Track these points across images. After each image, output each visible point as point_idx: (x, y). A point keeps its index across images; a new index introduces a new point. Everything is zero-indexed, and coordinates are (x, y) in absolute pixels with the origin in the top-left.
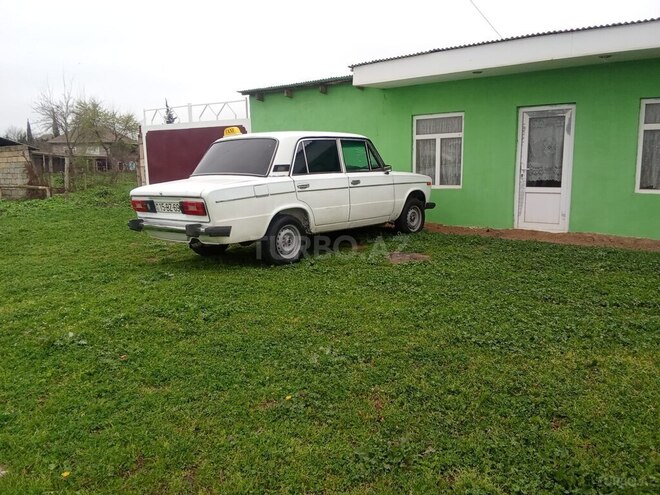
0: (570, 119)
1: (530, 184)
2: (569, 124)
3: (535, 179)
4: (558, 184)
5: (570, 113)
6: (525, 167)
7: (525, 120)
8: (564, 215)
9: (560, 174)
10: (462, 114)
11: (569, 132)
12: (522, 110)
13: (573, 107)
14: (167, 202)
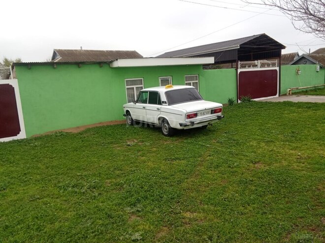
0: (170, 80)
10: (143, 79)
12: (159, 77)
13: (171, 77)
14: (204, 112)
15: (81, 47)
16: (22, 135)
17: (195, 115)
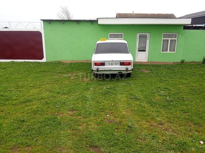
0: (148, 36)
1: (139, 51)
2: (148, 37)
3: (140, 50)
4: (145, 51)
5: (148, 35)
6: (138, 47)
7: (138, 36)
8: (147, 58)
9: (145, 49)
10: (123, 34)
11: (148, 39)
12: (138, 34)
13: (149, 34)
14: (112, 63)
15: (133, 12)
16: (44, 60)
17: (103, 64)
